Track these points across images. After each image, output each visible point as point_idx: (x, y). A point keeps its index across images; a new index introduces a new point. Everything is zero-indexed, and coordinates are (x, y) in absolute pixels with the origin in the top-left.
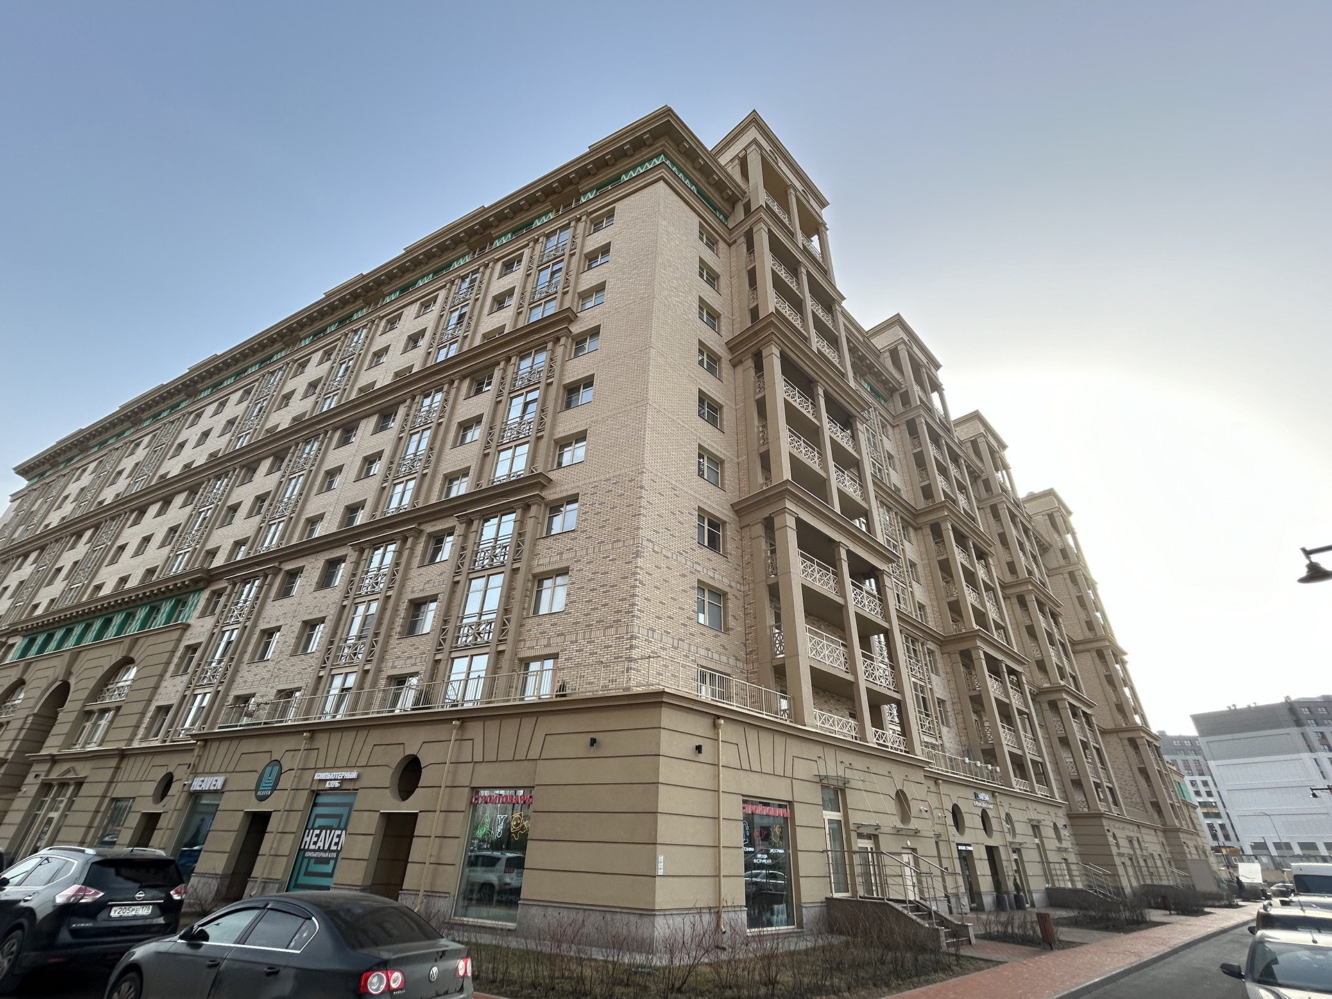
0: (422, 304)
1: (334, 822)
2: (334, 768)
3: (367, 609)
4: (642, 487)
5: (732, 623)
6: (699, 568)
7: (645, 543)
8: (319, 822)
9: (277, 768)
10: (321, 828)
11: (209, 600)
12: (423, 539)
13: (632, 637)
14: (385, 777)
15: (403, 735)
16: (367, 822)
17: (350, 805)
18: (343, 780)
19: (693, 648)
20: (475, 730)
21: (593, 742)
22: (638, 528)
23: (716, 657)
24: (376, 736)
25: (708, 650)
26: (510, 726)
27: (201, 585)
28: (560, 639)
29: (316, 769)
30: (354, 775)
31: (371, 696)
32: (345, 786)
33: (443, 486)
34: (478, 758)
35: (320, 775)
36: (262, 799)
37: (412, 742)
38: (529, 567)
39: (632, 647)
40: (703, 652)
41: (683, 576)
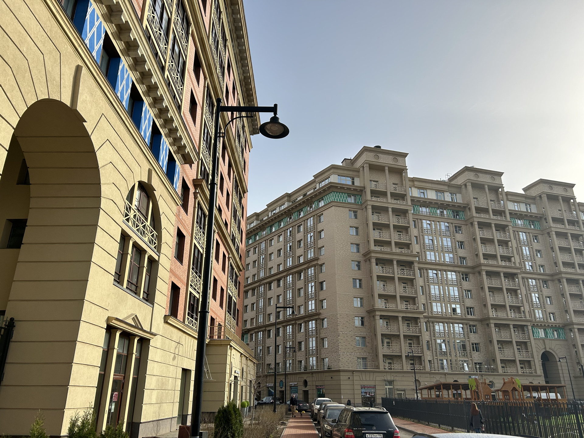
0: (278, 236)
1: (295, 392)
2: (292, 382)
3: (290, 344)
4: (338, 318)
5: (367, 344)
6: (356, 333)
7: (340, 332)
8: (293, 392)
9: (282, 382)
10: (293, 393)
11: (250, 336)
12: (297, 325)
13: (340, 355)
14: (301, 383)
15: (303, 375)
16: (301, 392)
17: (297, 389)
18: (295, 384)
19: (355, 354)
20: (314, 375)
21: (332, 378)
22: (338, 329)
23: (363, 354)
24: (298, 376)
25: (360, 353)
26: (320, 374)
27: (247, 332)
28: (327, 354)
29: (290, 382)
30: (296, 383)
31: (296, 367)
32: (296, 385)
33: (298, 309)
34: (316, 380)
35: (290, 383)
36: (281, 388)
37: (305, 377)
38: (320, 336)
39: (339, 357)
40: (359, 354)
41: (351, 337)
